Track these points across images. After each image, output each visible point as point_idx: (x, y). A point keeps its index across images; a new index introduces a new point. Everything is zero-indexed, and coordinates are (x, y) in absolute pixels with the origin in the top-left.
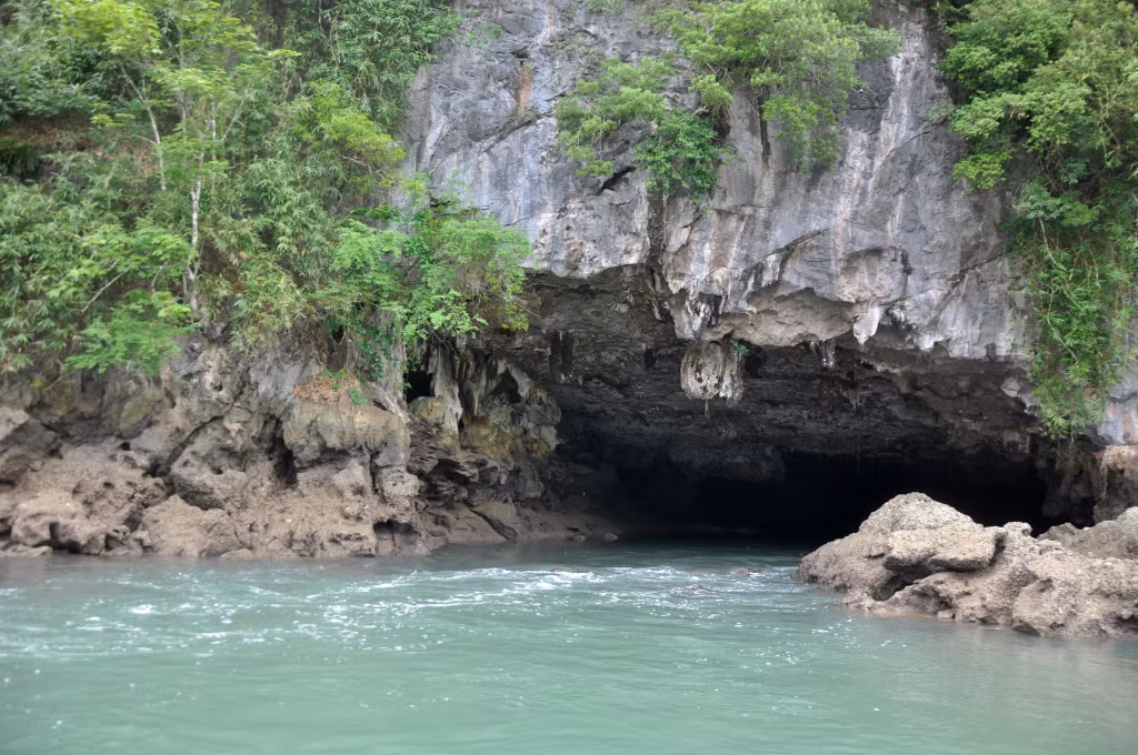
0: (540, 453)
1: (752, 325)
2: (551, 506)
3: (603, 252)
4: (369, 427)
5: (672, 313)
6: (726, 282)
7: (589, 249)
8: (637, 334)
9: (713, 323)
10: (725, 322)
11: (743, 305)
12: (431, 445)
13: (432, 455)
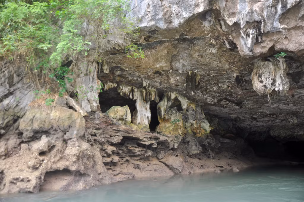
0: (201, 134)
1: (286, 38)
2: (210, 157)
3: (183, 8)
4: (59, 118)
5: (234, 41)
6: (262, 10)
7: (175, 9)
8: (227, 66)
9: (260, 40)
10: (268, 39)
11: (277, 24)
12: (114, 128)
13: (118, 134)
